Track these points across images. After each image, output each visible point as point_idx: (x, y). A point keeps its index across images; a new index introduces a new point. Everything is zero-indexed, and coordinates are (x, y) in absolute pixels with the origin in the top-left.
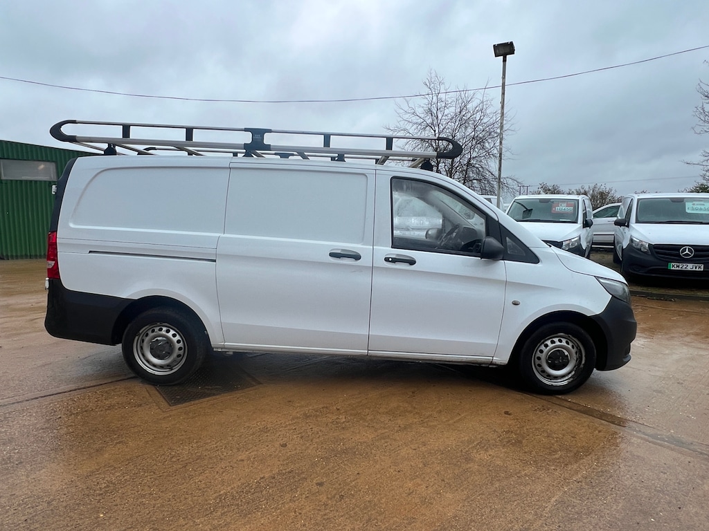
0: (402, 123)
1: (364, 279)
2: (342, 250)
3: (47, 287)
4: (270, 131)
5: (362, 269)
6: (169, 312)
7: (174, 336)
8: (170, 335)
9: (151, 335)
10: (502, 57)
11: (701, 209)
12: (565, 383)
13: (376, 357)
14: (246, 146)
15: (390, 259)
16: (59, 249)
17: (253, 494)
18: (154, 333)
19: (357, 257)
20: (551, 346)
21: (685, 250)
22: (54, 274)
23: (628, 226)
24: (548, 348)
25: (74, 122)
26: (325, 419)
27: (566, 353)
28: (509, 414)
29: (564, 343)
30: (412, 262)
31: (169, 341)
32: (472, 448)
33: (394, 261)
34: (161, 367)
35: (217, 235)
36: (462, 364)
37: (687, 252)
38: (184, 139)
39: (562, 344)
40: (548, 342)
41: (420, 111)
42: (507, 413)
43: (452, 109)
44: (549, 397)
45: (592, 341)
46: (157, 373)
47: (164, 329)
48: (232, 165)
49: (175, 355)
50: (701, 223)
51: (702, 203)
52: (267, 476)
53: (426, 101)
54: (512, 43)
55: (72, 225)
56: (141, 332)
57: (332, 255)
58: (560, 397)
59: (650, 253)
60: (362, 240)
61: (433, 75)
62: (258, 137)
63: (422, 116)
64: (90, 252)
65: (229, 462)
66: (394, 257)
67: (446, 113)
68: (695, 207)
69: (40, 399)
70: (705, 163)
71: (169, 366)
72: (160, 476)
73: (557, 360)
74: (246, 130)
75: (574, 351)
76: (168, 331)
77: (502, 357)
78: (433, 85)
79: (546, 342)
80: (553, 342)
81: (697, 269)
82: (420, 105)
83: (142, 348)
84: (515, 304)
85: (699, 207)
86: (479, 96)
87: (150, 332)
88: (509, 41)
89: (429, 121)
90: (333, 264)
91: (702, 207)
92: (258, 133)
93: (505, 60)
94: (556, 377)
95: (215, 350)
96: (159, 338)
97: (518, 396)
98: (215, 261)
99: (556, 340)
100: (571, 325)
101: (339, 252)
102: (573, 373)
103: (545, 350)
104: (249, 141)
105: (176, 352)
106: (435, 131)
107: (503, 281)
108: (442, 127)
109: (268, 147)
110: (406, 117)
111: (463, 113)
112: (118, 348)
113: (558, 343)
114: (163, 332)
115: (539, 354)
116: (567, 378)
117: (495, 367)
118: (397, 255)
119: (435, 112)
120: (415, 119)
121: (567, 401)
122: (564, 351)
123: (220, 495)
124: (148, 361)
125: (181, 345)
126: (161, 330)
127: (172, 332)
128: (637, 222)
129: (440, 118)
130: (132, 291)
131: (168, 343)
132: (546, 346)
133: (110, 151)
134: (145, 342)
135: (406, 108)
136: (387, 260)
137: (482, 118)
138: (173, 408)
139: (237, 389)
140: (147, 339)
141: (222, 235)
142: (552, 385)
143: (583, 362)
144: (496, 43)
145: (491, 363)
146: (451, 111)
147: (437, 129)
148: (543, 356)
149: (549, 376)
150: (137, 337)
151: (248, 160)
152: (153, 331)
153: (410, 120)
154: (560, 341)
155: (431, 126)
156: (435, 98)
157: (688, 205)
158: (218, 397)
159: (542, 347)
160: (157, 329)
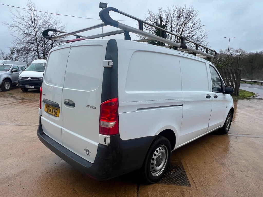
5: (210, 101)
16: (120, 111)
19: (210, 97)
33: (215, 97)
41: (26, 19)
46: (158, 175)
48: (180, 55)
49: (164, 161)
61: (30, 2)
62: (184, 41)
64: (138, 109)
84: (227, 107)
86: (54, 17)
87: (156, 153)
88: (106, 3)
98: (182, 105)
101: (207, 95)
144: (101, 2)
160: (158, 149)
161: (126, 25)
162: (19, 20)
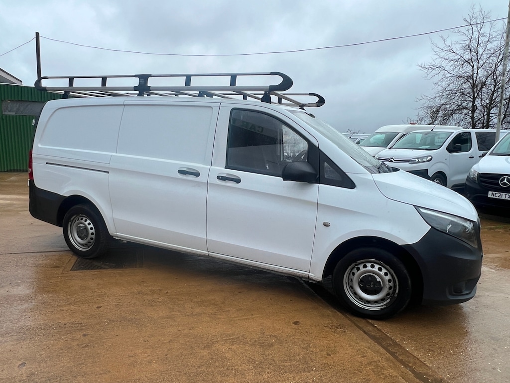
1: (201, 193)
2: (188, 168)
5: (199, 184)
6: (86, 208)
7: (89, 224)
8: (86, 223)
9: (77, 222)
12: (378, 309)
14: (135, 88)
15: (220, 178)
16: (33, 161)
20: (362, 270)
22: (31, 175)
24: (359, 272)
27: (378, 279)
29: (376, 269)
30: (238, 181)
31: (86, 228)
33: (224, 179)
34: (82, 245)
35: (111, 154)
38: (100, 85)
39: (373, 269)
40: (361, 266)
41: (457, 48)
42: (296, 323)
43: (495, 43)
44: (359, 319)
45: (405, 271)
46: (80, 249)
47: (84, 219)
48: (126, 103)
49: (89, 238)
55: (39, 146)
56: (72, 219)
57: (181, 172)
58: (370, 321)
60: (204, 161)
62: (143, 81)
64: (47, 163)
66: (225, 175)
71: (86, 245)
73: (369, 285)
74: (136, 76)
75: (386, 278)
76: (86, 221)
77: (316, 273)
79: (359, 266)
80: (365, 267)
82: (457, 41)
84: (326, 225)
89: (467, 57)
90: (179, 179)
92: (144, 78)
94: (369, 302)
95: (114, 238)
96: (81, 225)
97: (329, 311)
98: (108, 172)
99: (369, 265)
100: (383, 253)
101: (185, 169)
102: (388, 301)
103: (357, 273)
104: (137, 85)
105: (90, 236)
106: (473, 67)
107: (315, 203)
108: (481, 62)
110: (443, 54)
112: (60, 230)
113: (370, 268)
114: (83, 221)
115: (351, 276)
116: (382, 304)
118: (228, 174)
119: (475, 48)
120: (451, 56)
121: (373, 326)
122: (376, 277)
124: (76, 241)
125: (93, 231)
126: (82, 219)
127: (88, 221)
129: (480, 53)
130: (66, 191)
131: (85, 228)
132: (359, 269)
134: (74, 227)
135: (442, 45)
140: (75, 224)
141: (114, 154)
142: (364, 309)
143: (397, 291)
145: (309, 278)
146: (495, 45)
147: (475, 64)
148: (355, 278)
149: (363, 300)
150: (70, 223)
151: (140, 98)
152: (78, 220)
153: (447, 57)
154: (373, 266)
155: (469, 62)
159: (355, 270)
160: (80, 218)
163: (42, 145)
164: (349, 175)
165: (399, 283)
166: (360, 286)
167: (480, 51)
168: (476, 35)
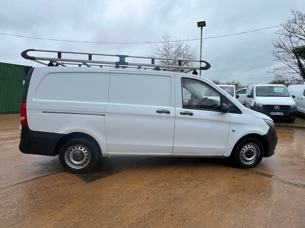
0: (153, 54)
1: (171, 122)
2: (162, 110)
3: (21, 130)
4: (128, 56)
5: (170, 118)
6: (82, 140)
7: (85, 150)
8: (83, 150)
9: (73, 150)
10: (201, 27)
11: (280, 91)
12: (252, 163)
13: (175, 156)
14: (116, 63)
15: (183, 113)
16: (27, 111)
17: (144, 222)
18: (75, 150)
19: (168, 113)
20: (247, 148)
21: (276, 107)
22: (24, 123)
23: (253, 98)
25: (33, 50)
26: (160, 185)
27: (253, 151)
28: (234, 178)
29: (252, 147)
30: (191, 114)
31: (82, 153)
32: (227, 193)
33: (184, 114)
34: (78, 165)
35: (106, 103)
36: (211, 157)
37: (277, 108)
38: (88, 59)
40: (246, 147)
41: (161, 49)
42: (233, 177)
45: (262, 146)
46: (76, 168)
47: (80, 147)
48: (111, 72)
49: (85, 159)
50: (281, 96)
51: (280, 88)
52: (147, 213)
53: (163, 45)
54: (205, 22)
55: (34, 100)
56: (68, 149)
57: (158, 112)
58: (250, 169)
59: (263, 108)
60: (170, 105)
61: (166, 34)
62: (122, 59)
63: (162, 51)
64: (43, 112)
65: (127, 208)
67: (172, 50)
68: (278, 90)
69: (21, 184)
70: (274, 72)
71: (82, 165)
72: (98, 218)
73: (249, 154)
74: (117, 56)
75: (255, 150)
76: (81, 148)
77: (228, 154)
78: (166, 39)
79: (245, 147)
80: (248, 146)
81: (281, 115)
82: (161, 46)
83: (69, 157)
84: (233, 131)
85: (279, 90)
86: (185, 43)
87: (73, 149)
88: (204, 21)
89: (165, 53)
90: (158, 116)
91: (280, 90)
92: (122, 57)
93: (202, 29)
94: (249, 161)
95: (103, 156)
96: (77, 152)
97: (234, 169)
98: (104, 115)
99: (249, 145)
100: (255, 139)
101: (160, 110)
102: (255, 159)
103: (245, 150)
104: (118, 61)
107: (229, 122)
108: (170, 56)
109: (127, 64)
111: (179, 50)
112: (57, 157)
113: (250, 147)
114: (79, 149)
115: (242, 152)
116: (252, 161)
117: (224, 158)
118: (185, 111)
119: (167, 50)
120: (159, 52)
122: (252, 150)
123: (130, 224)
124: (72, 163)
125: (88, 154)
126: (78, 148)
127: (83, 149)
128: (257, 96)
129: (169, 52)
130: (64, 130)
131: (81, 154)
132: (245, 148)
133: (51, 65)
134: (70, 154)
135: (155, 48)
136: (181, 113)
137: (187, 52)
138: (88, 184)
139: (114, 173)
140: (71, 153)
141: (107, 103)
142: (247, 164)
143: (259, 154)
144: (199, 22)
145: (223, 156)
146: (174, 49)
148: (244, 152)
149: (246, 161)
150: (66, 152)
151: (117, 69)
152: (74, 149)
154: (250, 146)
155: (166, 55)
156: (167, 43)
157: (275, 89)
158: (107, 178)
159: (243, 149)
160: (76, 148)
161: (42, 58)
162: (156, 51)
163: (35, 99)
164: (239, 108)
165: (260, 150)
166: (245, 155)
167: (169, 51)
168: (167, 45)
